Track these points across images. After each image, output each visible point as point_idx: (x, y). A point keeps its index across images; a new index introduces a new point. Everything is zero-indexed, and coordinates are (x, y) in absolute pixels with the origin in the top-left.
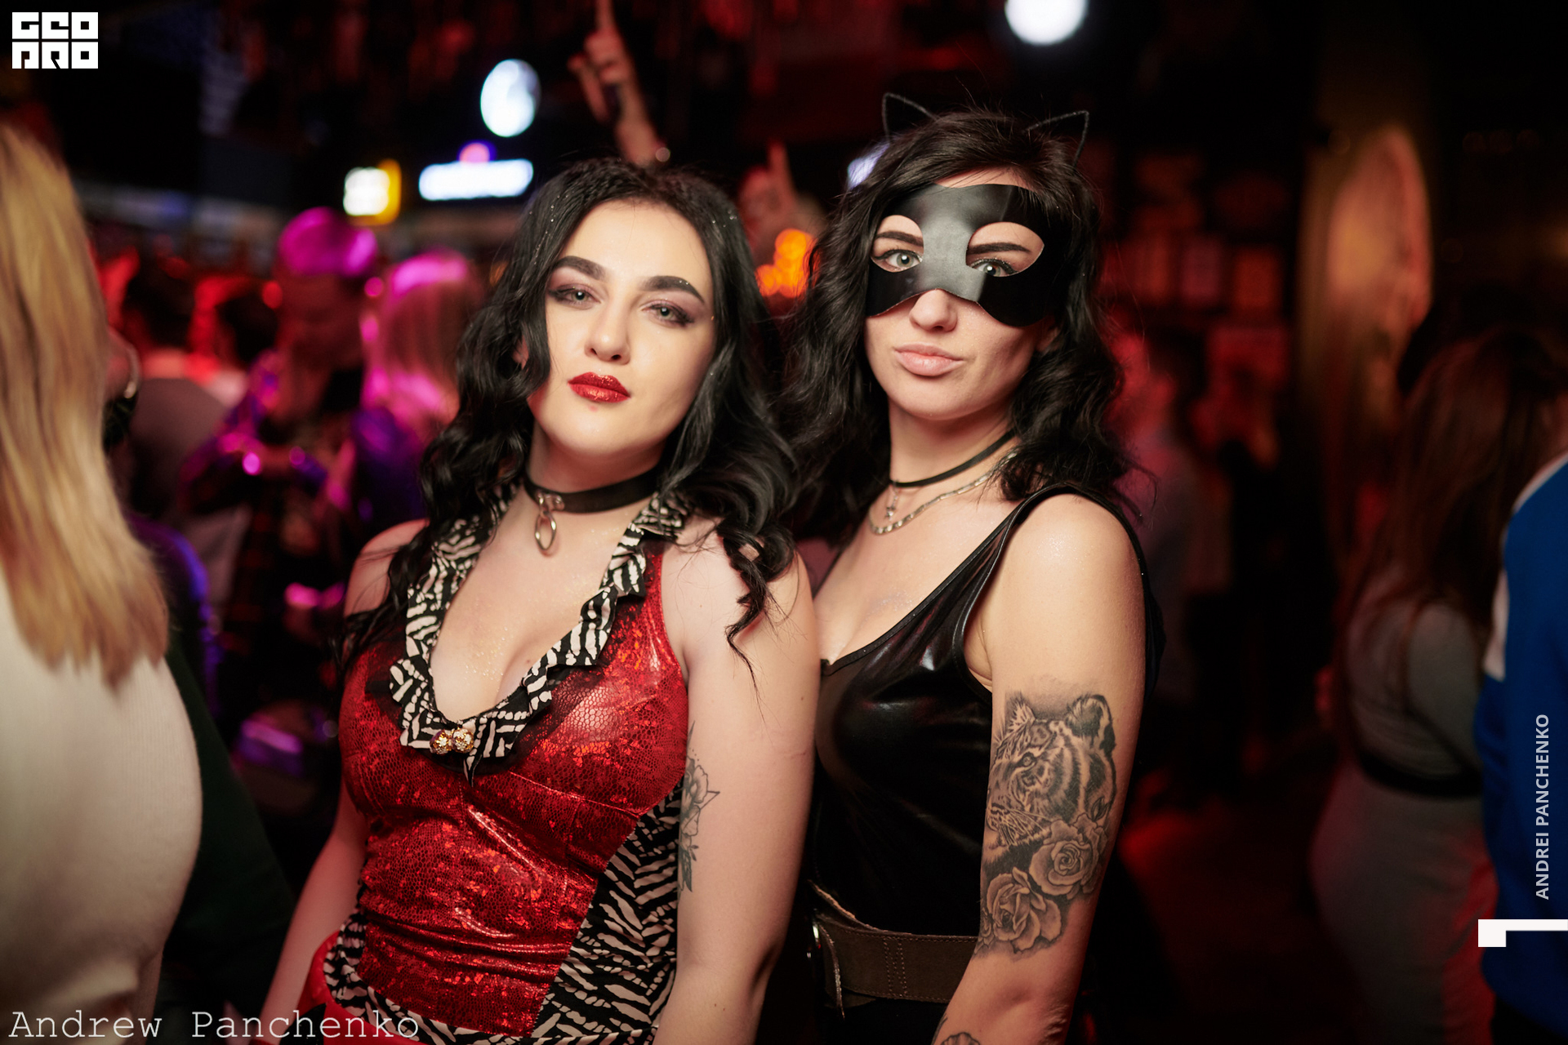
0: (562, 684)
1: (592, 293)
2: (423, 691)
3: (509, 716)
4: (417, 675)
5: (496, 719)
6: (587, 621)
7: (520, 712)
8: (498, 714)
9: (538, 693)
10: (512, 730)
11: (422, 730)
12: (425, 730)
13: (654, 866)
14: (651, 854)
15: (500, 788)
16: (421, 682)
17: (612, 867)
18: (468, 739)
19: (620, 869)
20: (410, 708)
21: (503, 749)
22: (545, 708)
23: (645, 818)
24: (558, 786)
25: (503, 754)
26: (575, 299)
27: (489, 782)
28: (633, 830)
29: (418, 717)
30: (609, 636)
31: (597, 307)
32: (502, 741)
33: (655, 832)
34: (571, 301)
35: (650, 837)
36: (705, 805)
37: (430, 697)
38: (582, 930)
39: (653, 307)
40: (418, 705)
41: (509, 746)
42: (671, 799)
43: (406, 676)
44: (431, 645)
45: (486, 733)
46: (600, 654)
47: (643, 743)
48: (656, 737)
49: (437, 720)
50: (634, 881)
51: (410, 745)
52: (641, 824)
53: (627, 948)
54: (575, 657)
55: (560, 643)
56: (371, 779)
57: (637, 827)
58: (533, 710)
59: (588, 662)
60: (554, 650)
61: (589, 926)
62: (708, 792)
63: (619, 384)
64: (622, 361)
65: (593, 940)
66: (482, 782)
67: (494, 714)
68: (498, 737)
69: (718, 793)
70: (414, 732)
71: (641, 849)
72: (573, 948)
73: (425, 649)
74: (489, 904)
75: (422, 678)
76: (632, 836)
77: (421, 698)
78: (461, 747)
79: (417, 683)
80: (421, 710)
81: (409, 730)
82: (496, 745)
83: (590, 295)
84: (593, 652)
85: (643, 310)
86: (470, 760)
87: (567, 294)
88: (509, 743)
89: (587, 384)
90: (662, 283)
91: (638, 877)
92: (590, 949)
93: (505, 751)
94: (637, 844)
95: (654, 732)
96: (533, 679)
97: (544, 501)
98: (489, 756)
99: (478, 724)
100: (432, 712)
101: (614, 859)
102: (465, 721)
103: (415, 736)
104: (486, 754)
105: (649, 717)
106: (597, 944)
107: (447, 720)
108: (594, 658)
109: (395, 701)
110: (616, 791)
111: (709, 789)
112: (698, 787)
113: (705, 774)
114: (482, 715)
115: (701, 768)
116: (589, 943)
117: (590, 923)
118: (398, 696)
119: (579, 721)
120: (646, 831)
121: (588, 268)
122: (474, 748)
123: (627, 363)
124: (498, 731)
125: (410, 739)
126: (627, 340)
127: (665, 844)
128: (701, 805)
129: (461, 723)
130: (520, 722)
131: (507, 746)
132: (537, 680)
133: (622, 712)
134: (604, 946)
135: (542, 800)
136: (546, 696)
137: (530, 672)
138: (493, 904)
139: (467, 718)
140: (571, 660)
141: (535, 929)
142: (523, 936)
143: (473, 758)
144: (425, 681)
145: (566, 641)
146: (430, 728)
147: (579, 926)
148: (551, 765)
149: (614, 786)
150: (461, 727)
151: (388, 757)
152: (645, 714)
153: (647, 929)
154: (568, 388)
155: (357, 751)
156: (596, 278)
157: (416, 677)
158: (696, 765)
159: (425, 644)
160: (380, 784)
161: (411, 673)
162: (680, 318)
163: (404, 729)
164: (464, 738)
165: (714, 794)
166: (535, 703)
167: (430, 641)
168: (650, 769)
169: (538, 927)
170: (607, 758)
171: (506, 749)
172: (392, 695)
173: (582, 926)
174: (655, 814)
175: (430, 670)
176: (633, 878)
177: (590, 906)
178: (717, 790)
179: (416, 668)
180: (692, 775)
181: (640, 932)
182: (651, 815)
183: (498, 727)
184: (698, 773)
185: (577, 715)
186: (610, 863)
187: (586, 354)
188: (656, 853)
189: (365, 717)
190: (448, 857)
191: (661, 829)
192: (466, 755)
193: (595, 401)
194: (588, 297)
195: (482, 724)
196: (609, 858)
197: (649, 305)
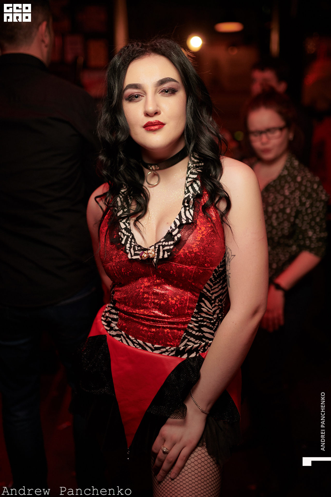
0: (182, 230)
1: (140, 94)
2: (131, 239)
3: (167, 244)
4: (127, 234)
5: (162, 245)
6: (185, 207)
7: (170, 242)
8: (162, 243)
9: (176, 235)
10: (169, 248)
11: (135, 252)
12: (136, 252)
13: (217, 286)
14: (216, 282)
15: (166, 267)
16: (129, 236)
17: (205, 288)
18: (153, 253)
19: (207, 288)
20: (128, 245)
21: (167, 255)
22: (180, 239)
23: (215, 270)
24: (187, 264)
25: (167, 257)
26: (135, 98)
27: (162, 266)
28: (212, 275)
29: (132, 248)
30: (194, 211)
31: (143, 99)
32: (166, 252)
33: (217, 274)
34: (134, 100)
35: (216, 276)
36: (231, 260)
37: (134, 241)
38: (194, 312)
39: (162, 92)
40: (131, 244)
41: (169, 254)
42: (222, 262)
43: (124, 235)
44: (129, 223)
45: (159, 250)
46: (193, 217)
47: (212, 245)
48: (216, 243)
49: (139, 248)
50: (211, 291)
51: (132, 258)
52: (214, 272)
53: (208, 316)
54: (185, 220)
55: (178, 216)
56: (118, 270)
57: (213, 273)
58: (176, 241)
59: (190, 221)
60: (177, 219)
61: (197, 311)
62: (232, 256)
63: (160, 122)
64: (159, 114)
65: (197, 315)
66: (159, 267)
67: (161, 244)
68: (164, 251)
69: (235, 256)
70: (132, 253)
71: (214, 280)
72: (192, 319)
73: (127, 225)
74: (164, 307)
75: (129, 235)
76: (212, 277)
77: (131, 242)
78: (151, 256)
79: (128, 237)
80: (133, 246)
81: (130, 253)
82: (164, 254)
83: (140, 95)
84: (190, 217)
85: (159, 93)
86: (155, 260)
87: (132, 98)
88: (169, 253)
89: (149, 126)
90: (162, 82)
91: (212, 290)
92: (197, 318)
93: (168, 256)
94: (213, 279)
95: (215, 241)
96: (173, 230)
97: (152, 168)
98: (162, 258)
99: (155, 248)
100: (137, 246)
101: (206, 286)
102: (150, 247)
103: (133, 255)
104: (161, 257)
105: (213, 236)
106: (199, 316)
107: (144, 248)
108: (192, 220)
109: (122, 244)
110: (206, 263)
111: (232, 255)
112: (229, 255)
113: (230, 250)
114: (156, 244)
115: (229, 248)
116: (197, 316)
117: (197, 310)
118: (123, 242)
119: (191, 242)
120: (215, 274)
121: (136, 86)
122: (155, 256)
123: (160, 114)
124: (164, 249)
125: (132, 256)
126: (157, 106)
127: (220, 277)
128: (230, 260)
129: (149, 248)
130: (171, 245)
131: (168, 254)
132: (175, 230)
133: (204, 236)
134: (201, 317)
135: (182, 270)
136: (179, 235)
137: (171, 228)
138: (165, 307)
139: (151, 246)
140: (184, 222)
141: (180, 314)
142: (175, 316)
143: (156, 259)
144: (131, 235)
145: (180, 214)
146: (138, 251)
147: (193, 311)
148: (184, 258)
149: (205, 262)
150: (149, 249)
151: (123, 263)
152: (211, 236)
153: (214, 308)
154: (143, 130)
155: (111, 262)
156: (140, 89)
157: (127, 235)
158: (227, 248)
159: (127, 223)
160: (122, 272)
161: (125, 234)
162: (172, 91)
163: (128, 253)
164: (152, 253)
165: (234, 256)
166: (176, 238)
167: (128, 222)
168: (215, 254)
169: (181, 313)
170: (202, 252)
171: (168, 255)
172: (121, 242)
173: (194, 311)
174: (218, 268)
175: (132, 232)
176: (211, 290)
177: (197, 304)
178: (234, 255)
179: (127, 232)
180: (227, 251)
181: (211, 310)
182: (217, 269)
183: (163, 248)
184: (228, 250)
185: (190, 239)
186: (205, 287)
187: (145, 116)
188: (217, 281)
189: (111, 250)
190: (148, 292)
191: (219, 273)
192: (153, 259)
193: (154, 131)
194: (139, 96)
195: (157, 248)
196: (205, 285)
197: (160, 91)
